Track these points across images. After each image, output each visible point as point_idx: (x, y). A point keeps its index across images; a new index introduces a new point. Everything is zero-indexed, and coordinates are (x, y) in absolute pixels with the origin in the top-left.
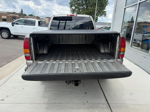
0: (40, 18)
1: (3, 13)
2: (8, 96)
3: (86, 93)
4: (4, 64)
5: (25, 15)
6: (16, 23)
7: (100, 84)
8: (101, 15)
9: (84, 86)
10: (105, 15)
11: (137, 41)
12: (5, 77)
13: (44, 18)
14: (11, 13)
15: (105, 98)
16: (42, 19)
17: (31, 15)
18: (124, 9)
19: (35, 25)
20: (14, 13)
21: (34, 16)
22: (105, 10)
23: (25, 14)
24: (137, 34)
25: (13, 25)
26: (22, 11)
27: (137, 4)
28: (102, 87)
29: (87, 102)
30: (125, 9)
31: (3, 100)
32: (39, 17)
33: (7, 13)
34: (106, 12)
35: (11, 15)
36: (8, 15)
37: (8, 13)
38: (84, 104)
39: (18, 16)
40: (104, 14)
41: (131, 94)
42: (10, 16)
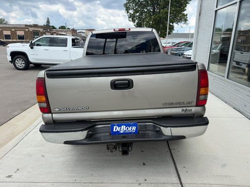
0: (78, 31)
1: (19, 26)
2: (18, 170)
3: (144, 164)
4: (16, 113)
5: (54, 28)
6: (36, 43)
7: (169, 148)
8: (179, 22)
9: (142, 151)
10: (186, 20)
11: (241, 65)
12: (16, 135)
13: (84, 31)
14: (31, 26)
15: (176, 173)
16: (81, 32)
17: (63, 28)
18: (214, 12)
19: (66, 46)
20: (35, 26)
21: (68, 29)
22: (185, 13)
23: (53, 26)
24: (241, 53)
25: (32, 48)
26: (48, 22)
27: (237, 3)
28: (172, 153)
29: (146, 180)
30: (216, 11)
31: (10, 176)
32: (76, 30)
33: (24, 27)
34: (186, 15)
35: (31, 29)
36: (27, 30)
37: (26, 25)
38: (140, 184)
39: (41, 30)
40: (184, 19)
41: (224, 165)
42: (29, 30)
